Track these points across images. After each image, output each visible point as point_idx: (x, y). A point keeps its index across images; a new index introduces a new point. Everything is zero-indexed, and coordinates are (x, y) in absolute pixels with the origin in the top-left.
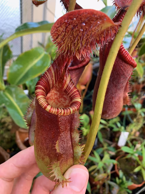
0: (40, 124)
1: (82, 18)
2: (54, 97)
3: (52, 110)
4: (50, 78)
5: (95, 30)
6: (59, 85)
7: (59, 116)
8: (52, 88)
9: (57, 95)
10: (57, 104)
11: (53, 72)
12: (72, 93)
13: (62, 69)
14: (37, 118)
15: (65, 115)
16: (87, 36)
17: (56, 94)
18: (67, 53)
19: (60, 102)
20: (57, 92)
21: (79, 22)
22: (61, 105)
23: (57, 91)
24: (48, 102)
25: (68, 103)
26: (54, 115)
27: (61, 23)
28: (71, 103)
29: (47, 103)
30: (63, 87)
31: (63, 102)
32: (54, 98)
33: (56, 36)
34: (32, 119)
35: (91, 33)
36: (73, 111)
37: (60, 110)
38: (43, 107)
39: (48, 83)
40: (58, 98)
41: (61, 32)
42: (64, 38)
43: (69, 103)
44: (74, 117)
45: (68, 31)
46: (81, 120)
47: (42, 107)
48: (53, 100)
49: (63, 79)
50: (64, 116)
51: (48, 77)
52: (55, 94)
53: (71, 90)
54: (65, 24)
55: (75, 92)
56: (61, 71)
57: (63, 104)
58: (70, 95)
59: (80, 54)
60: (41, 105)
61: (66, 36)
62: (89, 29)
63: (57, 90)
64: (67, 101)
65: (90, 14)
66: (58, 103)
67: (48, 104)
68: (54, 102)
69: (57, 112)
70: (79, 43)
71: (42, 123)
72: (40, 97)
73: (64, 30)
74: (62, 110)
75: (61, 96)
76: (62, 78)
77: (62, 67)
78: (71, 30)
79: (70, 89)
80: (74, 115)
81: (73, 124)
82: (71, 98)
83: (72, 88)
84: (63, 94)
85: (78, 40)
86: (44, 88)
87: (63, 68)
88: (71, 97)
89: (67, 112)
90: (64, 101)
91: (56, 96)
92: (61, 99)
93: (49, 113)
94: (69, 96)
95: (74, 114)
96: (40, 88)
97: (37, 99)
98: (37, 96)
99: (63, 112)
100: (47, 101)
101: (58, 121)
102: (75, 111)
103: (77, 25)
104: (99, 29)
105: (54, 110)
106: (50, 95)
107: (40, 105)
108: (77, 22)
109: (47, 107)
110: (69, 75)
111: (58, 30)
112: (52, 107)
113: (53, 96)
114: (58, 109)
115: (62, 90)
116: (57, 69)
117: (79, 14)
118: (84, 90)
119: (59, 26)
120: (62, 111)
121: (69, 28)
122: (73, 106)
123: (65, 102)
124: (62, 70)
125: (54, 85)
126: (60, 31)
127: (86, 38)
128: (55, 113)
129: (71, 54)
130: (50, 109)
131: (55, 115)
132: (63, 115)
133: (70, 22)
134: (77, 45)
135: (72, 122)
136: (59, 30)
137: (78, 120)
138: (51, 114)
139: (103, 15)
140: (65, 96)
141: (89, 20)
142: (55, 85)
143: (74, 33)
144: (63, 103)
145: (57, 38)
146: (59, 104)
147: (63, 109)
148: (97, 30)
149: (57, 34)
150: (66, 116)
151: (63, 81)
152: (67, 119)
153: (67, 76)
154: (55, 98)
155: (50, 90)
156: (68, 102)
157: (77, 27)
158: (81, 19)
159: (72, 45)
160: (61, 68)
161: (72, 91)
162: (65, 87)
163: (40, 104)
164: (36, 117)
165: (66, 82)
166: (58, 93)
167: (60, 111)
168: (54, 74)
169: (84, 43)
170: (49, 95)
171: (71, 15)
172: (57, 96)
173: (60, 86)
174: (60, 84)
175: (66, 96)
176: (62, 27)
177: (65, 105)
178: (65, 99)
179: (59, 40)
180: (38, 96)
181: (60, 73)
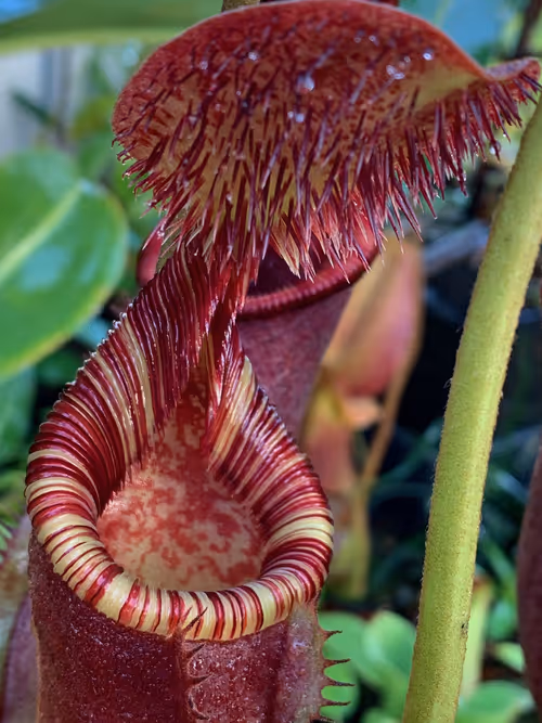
0: (65, 704)
1: (296, 46)
2: (154, 514)
3: (140, 608)
4: (121, 398)
5: (382, 110)
6: (180, 437)
7: (186, 648)
8: (139, 458)
9: (170, 501)
10: (174, 563)
11: (137, 356)
12: (268, 483)
13: (193, 338)
14: (43, 662)
15: (226, 636)
16: (334, 145)
17: (165, 496)
18: (222, 240)
19: (190, 548)
20: (173, 483)
21: (278, 69)
22: (201, 568)
23: (171, 474)
24: (110, 559)
25: (244, 551)
26: (152, 638)
27: (172, 78)
28: (265, 550)
29: (106, 564)
30: (211, 448)
31: (214, 547)
32: (151, 523)
33: (147, 143)
34: (11, 670)
35: (357, 122)
36: (280, 607)
37: (189, 602)
38: (81, 593)
39: (111, 427)
40: (182, 519)
41: (178, 122)
42: (201, 159)
43: (255, 550)
44: (285, 650)
45: (220, 118)
46: (331, 663)
47: (72, 592)
48: (147, 540)
49: (204, 395)
50: (222, 644)
51: (106, 388)
52: (159, 493)
53: (258, 462)
54: (194, 77)
55: (289, 475)
56: (193, 351)
57: (212, 562)
58: (256, 498)
59: (299, 241)
60: (65, 578)
61: (207, 142)
62: (340, 103)
63: (173, 467)
64: (242, 541)
65: (340, 25)
66: (181, 554)
67: (114, 571)
68: (155, 546)
69: (174, 620)
70: (287, 186)
71: (77, 699)
72: (59, 528)
73: (192, 119)
74: (207, 603)
75: (201, 505)
76: (201, 387)
77: (198, 325)
78: (234, 111)
79: (255, 455)
80: (284, 638)
81: (281, 697)
82: (262, 521)
83: (268, 446)
84: (214, 495)
85: (283, 164)
86: (87, 466)
87: (198, 331)
88: (268, 506)
89: (239, 619)
90: (219, 541)
91: (163, 511)
92: (198, 527)
93: (120, 631)
94: (250, 502)
95: (287, 624)
96: (57, 467)
97: (42, 537)
98: (38, 521)
99: (209, 618)
100: (104, 551)
101: (179, 682)
102: (290, 610)
103: (270, 86)
104: (405, 103)
105: (152, 610)
106: (125, 506)
107: (58, 577)
108: (269, 68)
109: (109, 588)
110: (241, 367)
111: (158, 112)
112: (135, 590)
113: (148, 510)
114: (175, 598)
115: (202, 468)
116: (162, 337)
117: (275, 27)
118: (369, 434)
119: (160, 89)
120: (202, 614)
121: (223, 102)
122: (279, 572)
123: (227, 548)
124: (193, 343)
125: (146, 437)
126: (169, 116)
127: (329, 151)
128: (163, 630)
129: (242, 250)
130: (123, 599)
131: (162, 637)
132: (215, 640)
133: (226, 70)
134: (280, 193)
135: (274, 678)
136: (163, 111)
137: (314, 667)
138: (136, 634)
139: (415, 28)
140: (224, 507)
141: (338, 58)
142: (152, 442)
143: (252, 127)
144: (216, 556)
145: (155, 158)
146: (188, 561)
147: (212, 596)
148: (392, 105)
149: (155, 133)
150: (233, 642)
151: (207, 409)
152: (244, 663)
153: (233, 373)
154: (161, 525)
155: (121, 476)
156: (246, 546)
157: (268, 93)
158: (289, 49)
159: (247, 195)
160: (187, 332)
161: (266, 468)
162: (222, 446)
163: (59, 569)
164: (38, 658)
165: (223, 412)
166: (180, 491)
167: (193, 614)
168: (142, 370)
169: (318, 181)
170: (114, 506)
171: (231, 30)
172: (174, 508)
173: (191, 440)
174: (188, 429)
175: (235, 505)
176: (180, 98)
177: (225, 563)
178: (227, 526)
179: (169, 164)
180: (47, 518)
181: (182, 362)
